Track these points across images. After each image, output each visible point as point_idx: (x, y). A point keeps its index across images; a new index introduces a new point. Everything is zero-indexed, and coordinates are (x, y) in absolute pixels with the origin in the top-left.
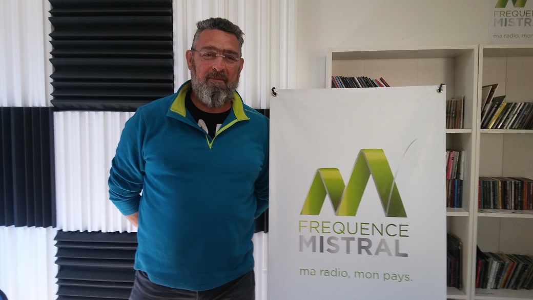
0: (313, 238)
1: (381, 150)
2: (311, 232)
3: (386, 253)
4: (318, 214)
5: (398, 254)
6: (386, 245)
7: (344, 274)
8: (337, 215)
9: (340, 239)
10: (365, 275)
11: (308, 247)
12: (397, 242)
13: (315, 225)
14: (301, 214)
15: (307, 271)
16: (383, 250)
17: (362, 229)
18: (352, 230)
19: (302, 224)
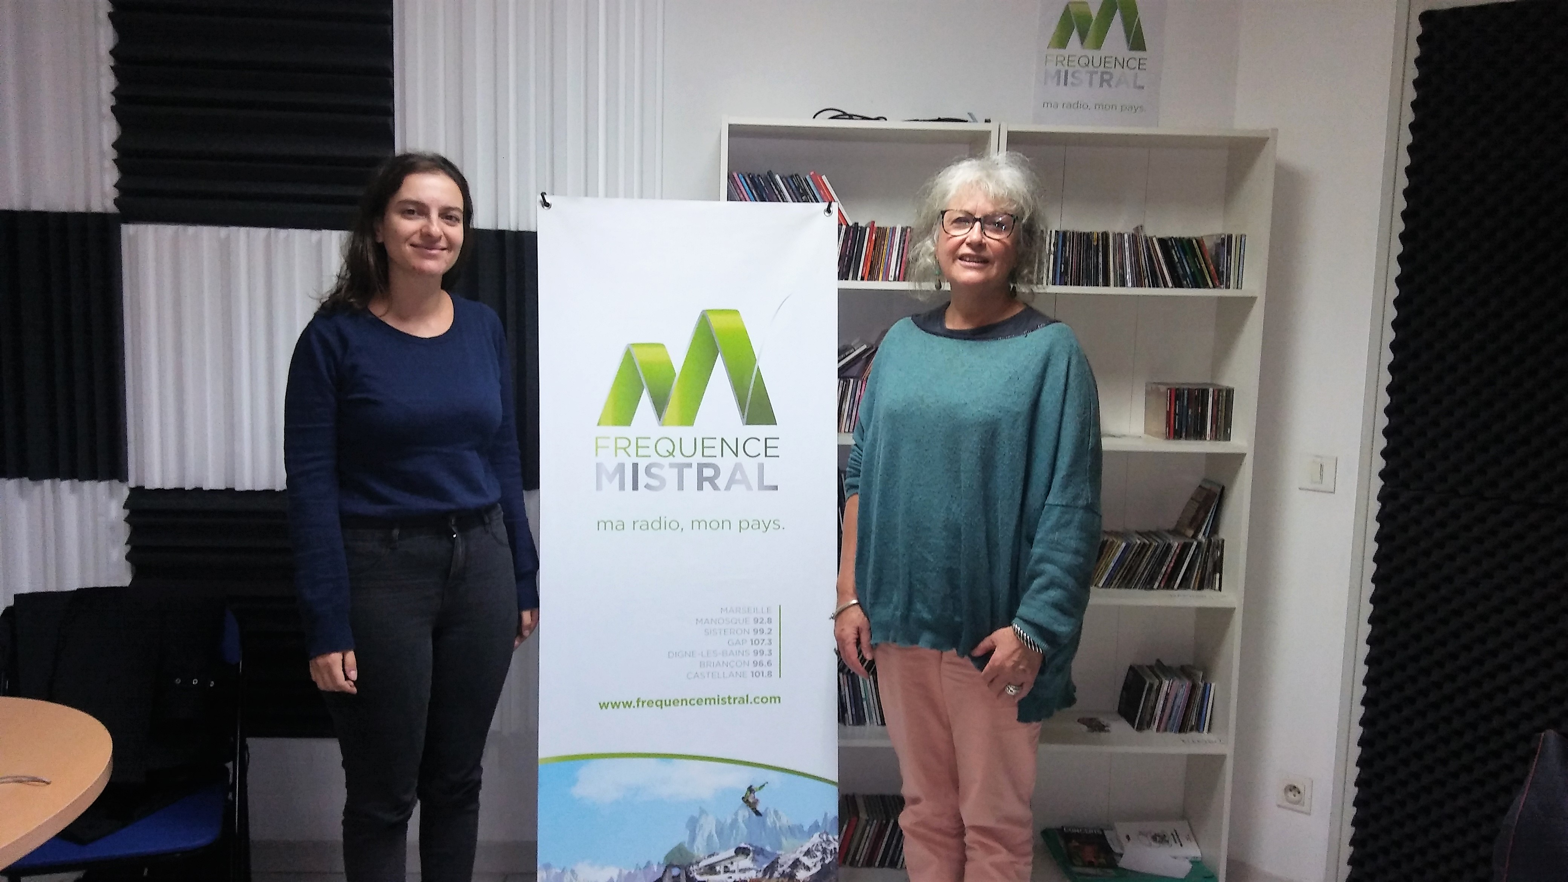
0: (621, 467)
1: (736, 312)
2: (616, 456)
3: (742, 487)
4: (628, 423)
5: (763, 487)
6: (743, 473)
7: (674, 525)
8: (663, 425)
9: (667, 466)
10: (708, 525)
11: (611, 480)
12: (761, 467)
13: (623, 443)
14: (598, 424)
15: (609, 525)
16: (739, 482)
17: (703, 448)
18: (688, 449)
19: (601, 442)
